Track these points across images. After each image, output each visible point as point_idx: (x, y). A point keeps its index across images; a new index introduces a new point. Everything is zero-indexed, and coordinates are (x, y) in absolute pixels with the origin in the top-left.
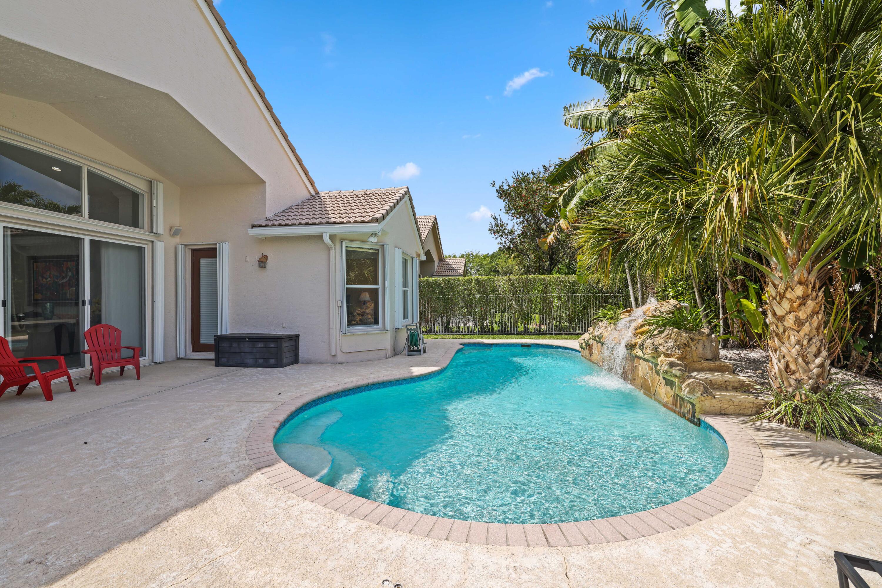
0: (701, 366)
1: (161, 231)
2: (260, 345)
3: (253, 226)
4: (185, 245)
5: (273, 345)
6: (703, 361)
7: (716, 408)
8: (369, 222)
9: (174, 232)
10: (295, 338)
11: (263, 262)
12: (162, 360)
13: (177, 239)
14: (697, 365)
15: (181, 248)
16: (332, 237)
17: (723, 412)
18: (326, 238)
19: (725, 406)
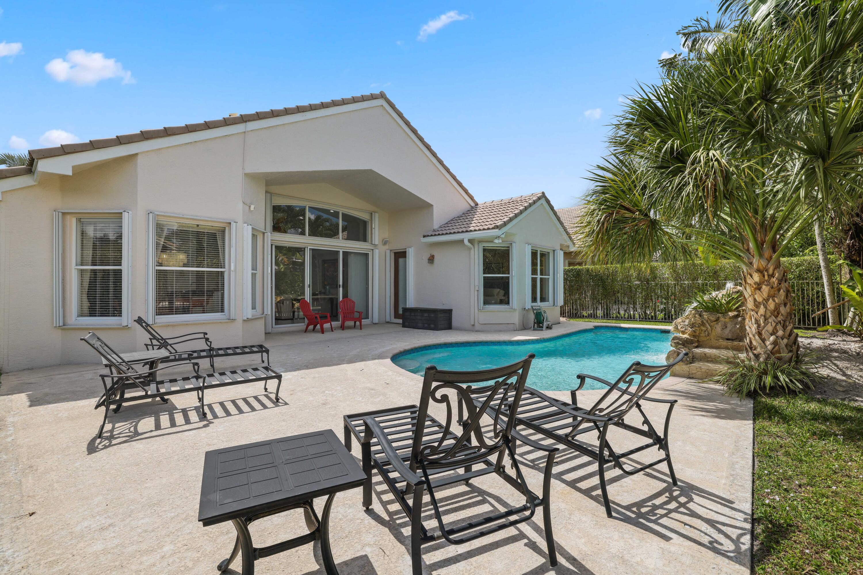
0: (717, 344)
1: (377, 243)
2: (426, 315)
3: (424, 236)
4: (391, 250)
5: (432, 315)
6: (721, 340)
7: (685, 372)
8: (493, 228)
9: (385, 243)
10: (450, 311)
11: (431, 260)
12: (377, 322)
13: (387, 247)
14: (714, 342)
15: (388, 252)
16: (471, 241)
17: (691, 376)
18: (466, 242)
19: (693, 372)
